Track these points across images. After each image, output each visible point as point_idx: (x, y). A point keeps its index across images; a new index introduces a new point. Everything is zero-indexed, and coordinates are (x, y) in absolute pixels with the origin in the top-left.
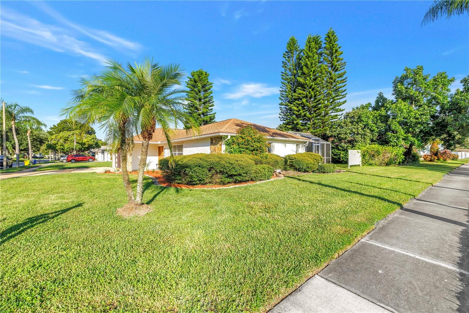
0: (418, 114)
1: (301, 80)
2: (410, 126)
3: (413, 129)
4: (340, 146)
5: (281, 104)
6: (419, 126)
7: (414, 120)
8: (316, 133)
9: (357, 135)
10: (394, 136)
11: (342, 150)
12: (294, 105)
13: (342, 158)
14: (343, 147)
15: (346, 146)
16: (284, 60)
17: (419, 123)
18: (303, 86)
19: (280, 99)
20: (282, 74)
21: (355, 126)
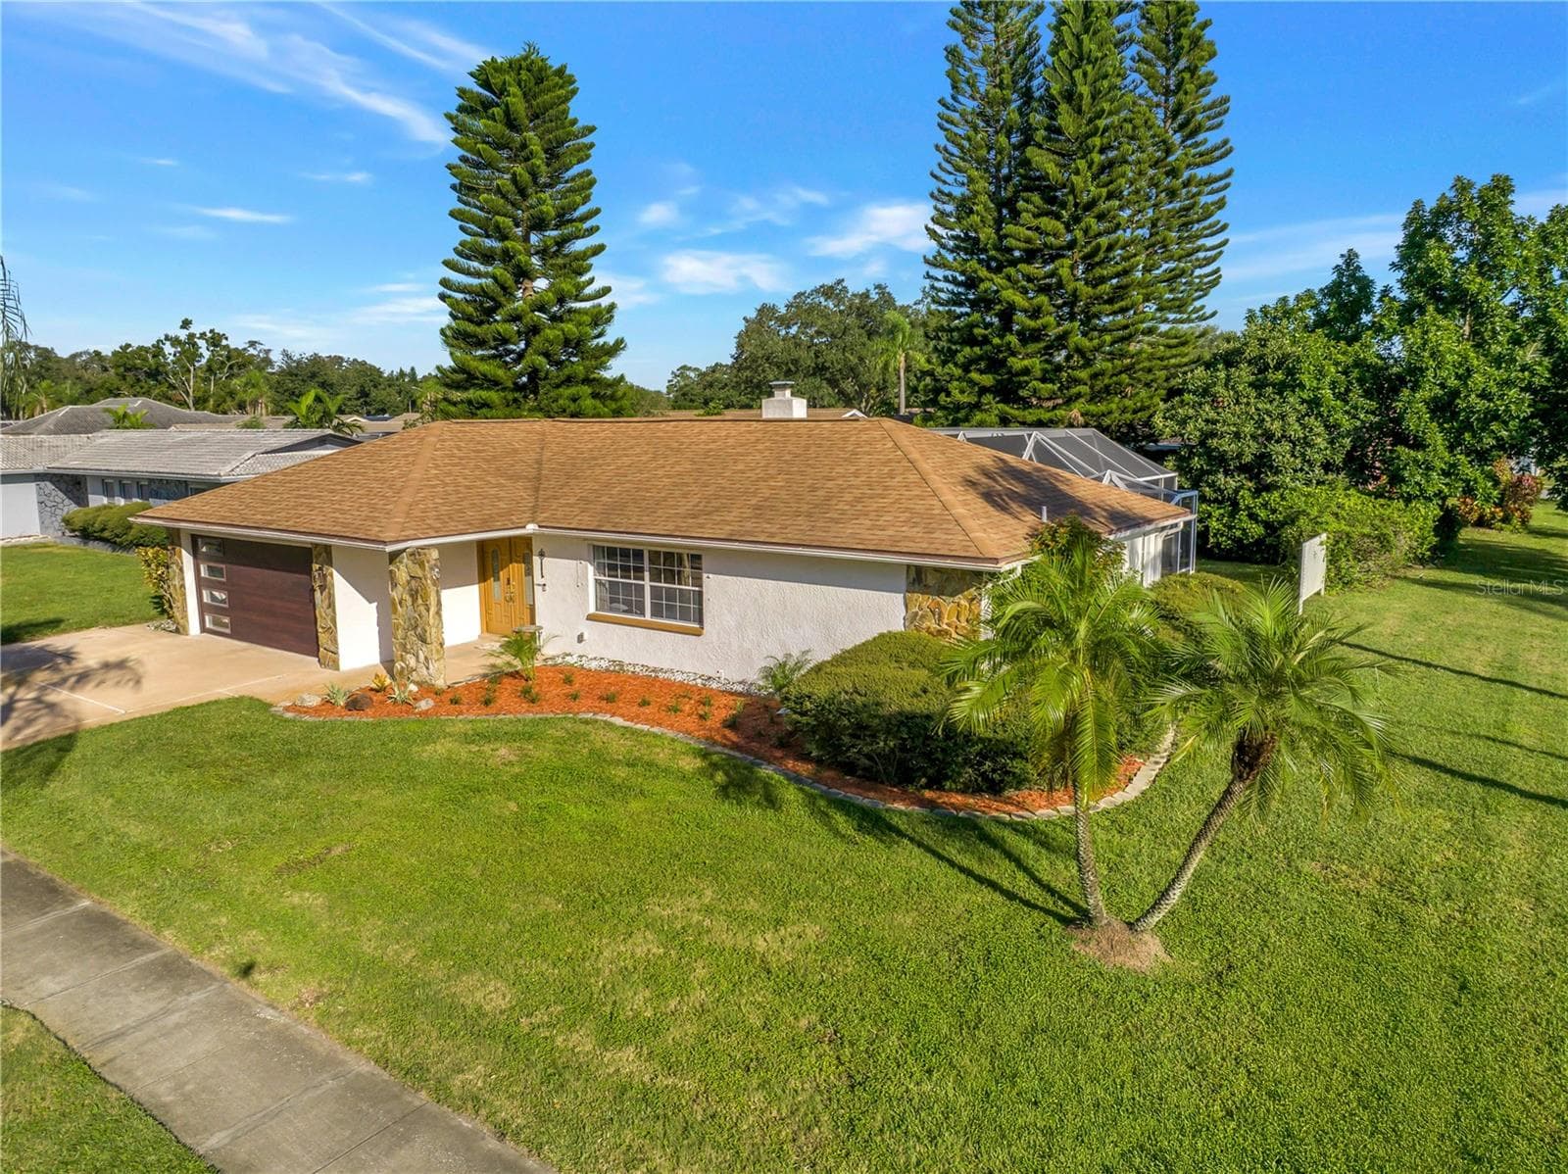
0: (1495, 380)
1: (1044, 162)
2: (1467, 426)
3: (1474, 437)
4: (1209, 486)
5: (934, 263)
6: (1494, 426)
7: (1481, 405)
8: (1107, 421)
9: (1278, 441)
10: (1416, 461)
11: (1216, 501)
12: (1009, 278)
13: (1215, 535)
14: (1219, 489)
15: (1233, 484)
16: (955, 39)
17: (1496, 417)
18: (1051, 195)
19: (933, 234)
20: (942, 109)
21: (1271, 402)
